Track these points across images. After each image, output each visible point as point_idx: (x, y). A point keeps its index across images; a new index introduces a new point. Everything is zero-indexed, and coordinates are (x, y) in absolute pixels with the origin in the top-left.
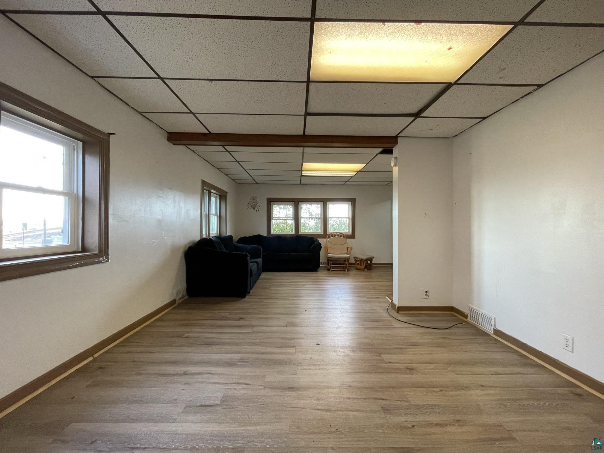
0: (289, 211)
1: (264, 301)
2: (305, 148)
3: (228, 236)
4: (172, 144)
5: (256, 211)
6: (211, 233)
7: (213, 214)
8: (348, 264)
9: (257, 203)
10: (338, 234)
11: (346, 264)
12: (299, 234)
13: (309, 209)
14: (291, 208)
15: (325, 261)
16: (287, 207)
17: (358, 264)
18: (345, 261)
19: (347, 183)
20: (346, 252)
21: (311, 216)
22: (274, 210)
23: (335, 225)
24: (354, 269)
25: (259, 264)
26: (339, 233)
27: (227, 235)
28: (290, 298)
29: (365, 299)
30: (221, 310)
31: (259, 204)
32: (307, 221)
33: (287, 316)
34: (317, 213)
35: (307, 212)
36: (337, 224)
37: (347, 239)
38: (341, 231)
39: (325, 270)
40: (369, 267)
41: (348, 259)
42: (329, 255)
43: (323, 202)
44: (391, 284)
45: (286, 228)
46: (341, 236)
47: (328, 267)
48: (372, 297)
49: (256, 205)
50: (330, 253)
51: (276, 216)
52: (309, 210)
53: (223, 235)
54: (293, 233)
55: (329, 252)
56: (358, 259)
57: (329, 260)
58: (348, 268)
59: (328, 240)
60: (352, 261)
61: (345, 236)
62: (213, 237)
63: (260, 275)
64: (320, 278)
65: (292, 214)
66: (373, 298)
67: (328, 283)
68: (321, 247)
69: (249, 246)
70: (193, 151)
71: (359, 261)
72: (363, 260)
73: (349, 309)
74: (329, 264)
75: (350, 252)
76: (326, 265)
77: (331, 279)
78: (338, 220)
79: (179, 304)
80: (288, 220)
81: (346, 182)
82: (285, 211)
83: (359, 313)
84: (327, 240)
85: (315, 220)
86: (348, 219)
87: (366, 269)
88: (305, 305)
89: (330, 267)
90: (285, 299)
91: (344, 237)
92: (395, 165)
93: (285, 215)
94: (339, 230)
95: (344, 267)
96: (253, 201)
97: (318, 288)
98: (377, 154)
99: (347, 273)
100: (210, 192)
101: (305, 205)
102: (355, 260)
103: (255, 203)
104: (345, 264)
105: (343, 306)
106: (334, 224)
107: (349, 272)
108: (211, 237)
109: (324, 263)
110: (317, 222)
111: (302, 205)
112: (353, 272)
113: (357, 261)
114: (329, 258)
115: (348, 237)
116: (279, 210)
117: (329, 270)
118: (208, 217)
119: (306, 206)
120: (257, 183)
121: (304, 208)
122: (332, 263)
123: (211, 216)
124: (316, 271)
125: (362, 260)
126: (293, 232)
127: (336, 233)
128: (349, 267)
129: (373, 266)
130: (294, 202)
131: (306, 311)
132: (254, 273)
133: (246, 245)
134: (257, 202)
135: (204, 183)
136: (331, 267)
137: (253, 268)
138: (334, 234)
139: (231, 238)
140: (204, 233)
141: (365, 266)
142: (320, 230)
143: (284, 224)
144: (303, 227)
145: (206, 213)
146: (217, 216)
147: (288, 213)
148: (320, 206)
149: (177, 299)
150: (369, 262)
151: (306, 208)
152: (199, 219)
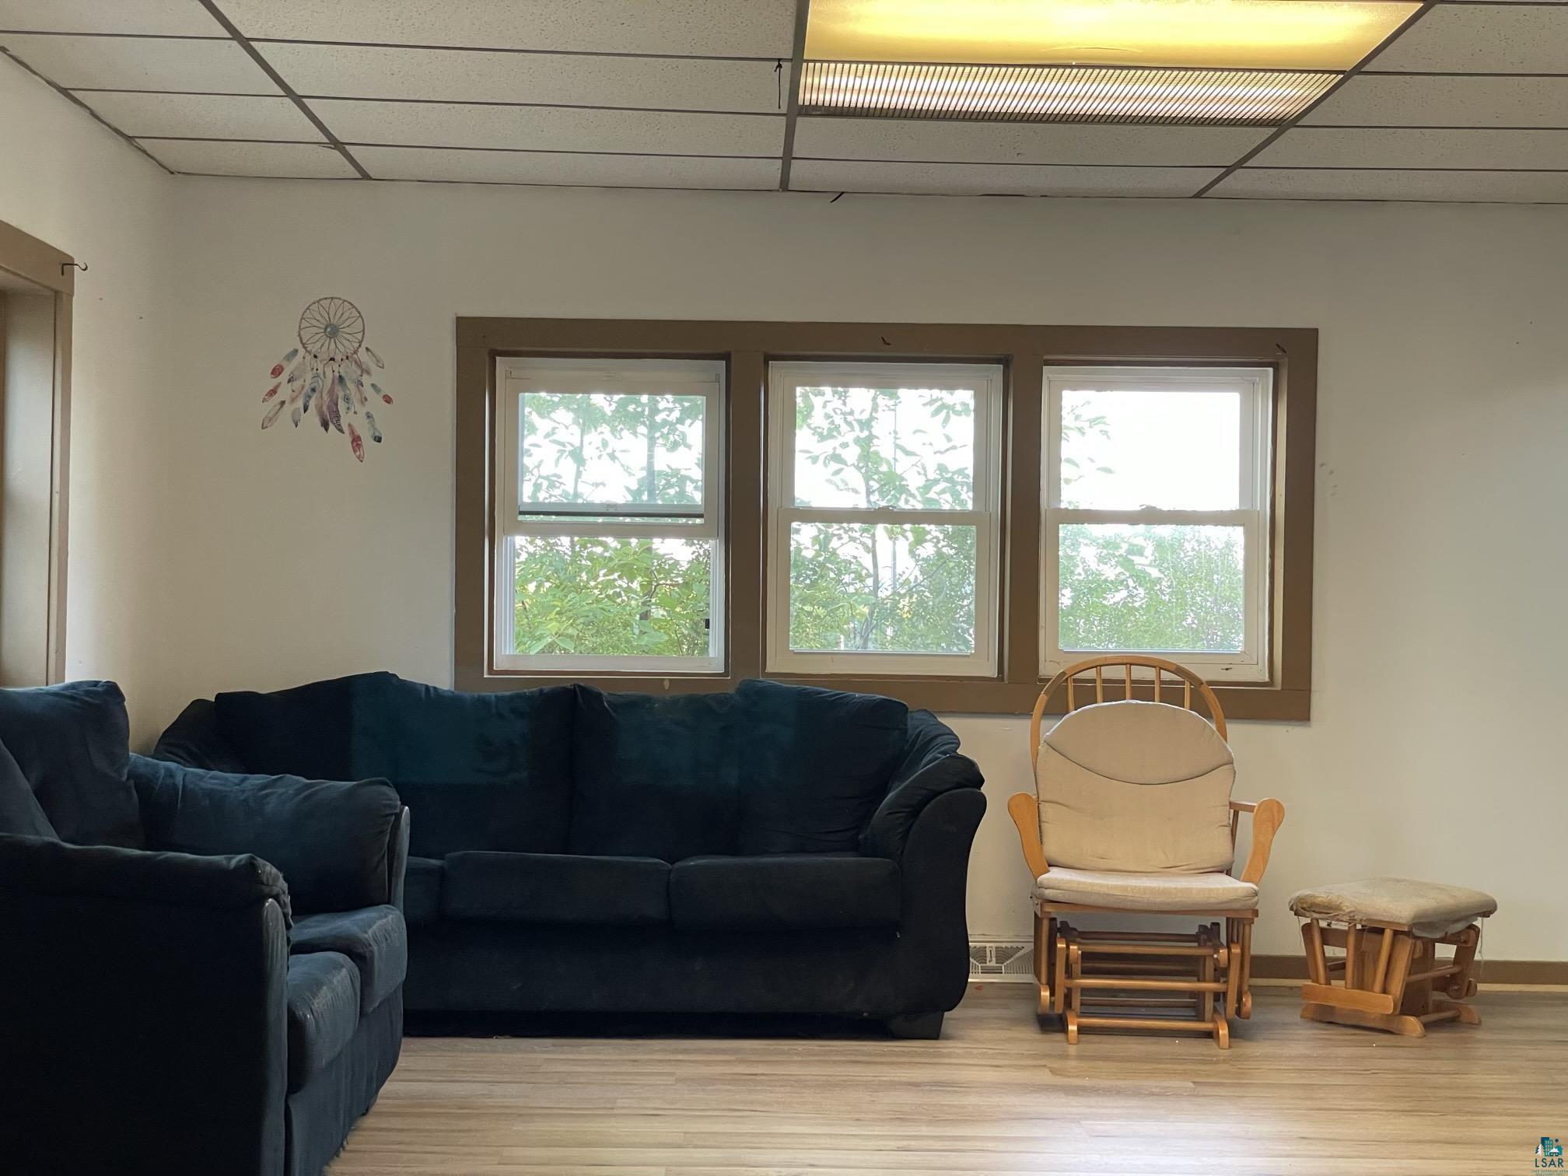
0: (675, 446)
3: (73, 686)
5: (356, 441)
8: (1234, 971)
9: (363, 370)
10: (1149, 674)
11: (1221, 973)
12: (771, 668)
13: (866, 424)
14: (686, 414)
15: (1018, 933)
16: (655, 411)
17: (1336, 968)
18: (1208, 934)
19: (1238, 182)
20: (1218, 847)
21: (883, 493)
22: (532, 432)
23: (1119, 583)
24: (1297, 1017)
25: (378, 965)
26: (1159, 665)
27: (68, 680)
31: (377, 377)
32: (847, 545)
34: (942, 470)
36: (1141, 578)
37: (1233, 728)
38: (1176, 646)
39: (1016, 1021)
40: (1438, 996)
41: (1237, 921)
42: (1055, 875)
43: (1005, 362)
45: (645, 616)
46: (1172, 695)
47: (1045, 994)
49: (351, 386)
50: (1062, 859)
51: (543, 497)
52: (866, 443)
53: (33, 679)
54: (712, 657)
55: (1052, 847)
56: (1343, 926)
57: (1055, 923)
58: (1238, 1012)
59: (1051, 728)
60: (1279, 936)
61: (1207, 690)
63: (386, 1066)
65: (697, 474)
68: (980, 805)
69: (282, 791)
71: (1351, 940)
72: (1388, 934)
74: (1052, 965)
75: (1262, 853)
76: (1029, 978)
78: (1139, 541)
80: (665, 532)
81: (1230, 170)
82: (633, 446)
84: (1035, 731)
85: (920, 540)
86: (1237, 535)
87: (1413, 1024)
89: (1068, 998)
91: (1200, 706)
93: (635, 487)
94: (1158, 636)
95: (1198, 995)
96: (327, 348)
99: (1228, 1060)
101: (827, 390)
102: (1307, 930)
103: (338, 369)
104: (1209, 971)
106: (1110, 572)
107: (1253, 1049)
109: (1003, 955)
110: (939, 554)
111: (799, 390)
112: (1292, 1050)
113: (1329, 936)
114: (1048, 908)
115: (1240, 702)
116: (572, 437)
117: (1051, 1023)
119: (843, 398)
120: (366, 176)
121: (818, 419)
122: (1085, 956)
124: (933, 1033)
125: (1373, 929)
126: (705, 649)
127: (1130, 662)
128: (1248, 1001)
129: (1482, 987)
130: (726, 357)
132: (324, 1050)
133: (257, 779)
134: (362, 355)
136: (1076, 1000)
137: (321, 1001)
138: (1108, 673)
139: (98, 702)
141: (1408, 990)
143: (628, 571)
144: (804, 600)
147: (664, 460)
148: (972, 404)
150: (1445, 952)
151: (838, 419)
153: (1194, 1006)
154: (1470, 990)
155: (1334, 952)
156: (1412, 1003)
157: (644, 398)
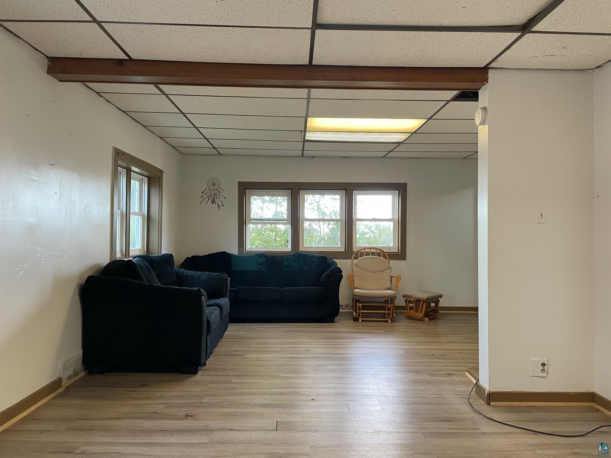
0: (281, 207)
1: (233, 381)
2: (312, 90)
3: (163, 255)
4: (57, 80)
5: (219, 206)
6: (131, 249)
7: (135, 214)
8: (392, 309)
9: (220, 192)
10: (374, 251)
11: (389, 309)
12: (300, 250)
13: (318, 202)
14: (283, 200)
15: (349, 302)
16: (277, 200)
17: (411, 308)
18: (386, 302)
19: (391, 154)
20: (388, 284)
21: (322, 216)
22: (253, 204)
23: (368, 233)
24: (403, 318)
25: (224, 309)
26: (376, 249)
27: (162, 253)
28: (282, 375)
29: (426, 377)
30: (148, 398)
31: (222, 193)
32: (315, 226)
33: (276, 410)
34: (333, 211)
35: (313, 207)
36: (372, 232)
37: (391, 261)
38: (380, 245)
39: (349, 319)
40: (432, 313)
41: (392, 299)
42: (356, 290)
43: (346, 190)
44: (475, 348)
45: (275, 240)
46: (379, 255)
47: (355, 314)
48: (438, 372)
50: (358, 287)
51: (256, 217)
52: (318, 206)
53: (155, 253)
54: (289, 248)
55: (356, 284)
56: (413, 300)
57: (356, 300)
58: (393, 317)
59: (355, 261)
60: (400, 302)
61: (386, 254)
62: (134, 257)
63: (225, 329)
64: (341, 335)
65: (286, 212)
66: (440, 375)
67: (354, 346)
68: (341, 277)
69: (205, 275)
70: (97, 93)
71: (414, 303)
72: (422, 301)
73: (396, 397)
74: (356, 308)
75: (397, 286)
76: (351, 311)
77: (361, 338)
78: (372, 225)
79: (68, 388)
80: (279, 223)
81: (390, 152)
82: (273, 206)
83: (415, 403)
84: (352, 262)
85: (329, 225)
86: (391, 224)
87: (427, 319)
88: (311, 388)
89: (359, 314)
90: (273, 377)
91: (384, 257)
92: (483, 123)
93: (273, 215)
94: (376, 243)
95: (384, 314)
96: (213, 188)
97: (337, 354)
98: (448, 102)
99: (391, 326)
100: (129, 172)
101: (311, 196)
102: (406, 301)
103: (215, 192)
104: (386, 309)
105: (383, 391)
106: (366, 231)
107: (396, 324)
108: (131, 257)
109: (346, 306)
110: (333, 228)
111: (305, 196)
112: (403, 324)
113: (410, 302)
114: (356, 297)
115: (392, 256)
116: (261, 205)
117: (356, 319)
118: (126, 218)
119: (314, 197)
120: (220, 154)
121: (309, 201)
122: (362, 306)
123: (131, 216)
124: (333, 321)
125: (419, 300)
126: (287, 246)
127: (370, 248)
128: (394, 315)
129: (440, 312)
130: (291, 189)
131: (312, 400)
132: (213, 326)
133: (200, 273)
134: (220, 189)
135: (118, 154)
136: (361, 315)
137: (213, 316)
138: (366, 250)
139: (168, 258)
140: (118, 249)
141: (425, 312)
142: (340, 245)
143: (272, 231)
144: (307, 237)
145: (122, 212)
146: (143, 216)
147: (279, 209)
148: (339, 198)
149: (64, 378)
150: (433, 305)
151: (313, 201)
152: (109, 223)
153: (384, 316)
154: (438, 312)
155: (411, 305)
156: (426, 315)
157: (275, 197)
